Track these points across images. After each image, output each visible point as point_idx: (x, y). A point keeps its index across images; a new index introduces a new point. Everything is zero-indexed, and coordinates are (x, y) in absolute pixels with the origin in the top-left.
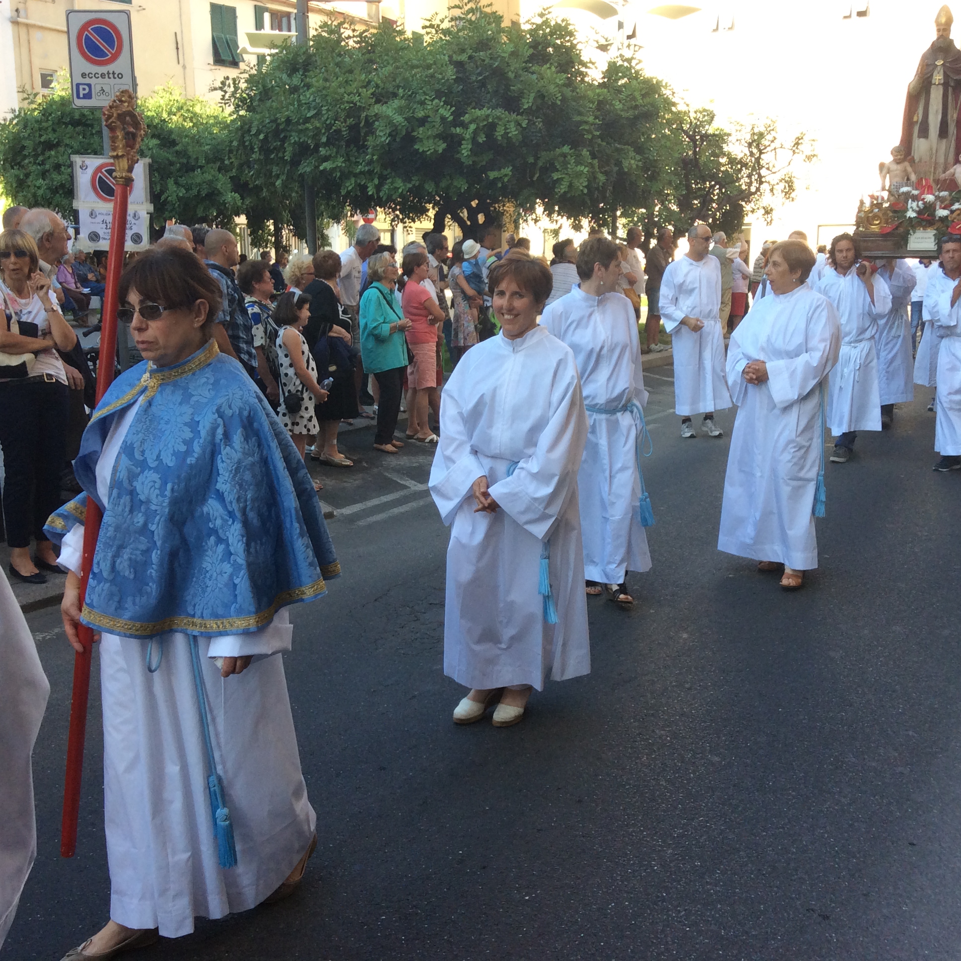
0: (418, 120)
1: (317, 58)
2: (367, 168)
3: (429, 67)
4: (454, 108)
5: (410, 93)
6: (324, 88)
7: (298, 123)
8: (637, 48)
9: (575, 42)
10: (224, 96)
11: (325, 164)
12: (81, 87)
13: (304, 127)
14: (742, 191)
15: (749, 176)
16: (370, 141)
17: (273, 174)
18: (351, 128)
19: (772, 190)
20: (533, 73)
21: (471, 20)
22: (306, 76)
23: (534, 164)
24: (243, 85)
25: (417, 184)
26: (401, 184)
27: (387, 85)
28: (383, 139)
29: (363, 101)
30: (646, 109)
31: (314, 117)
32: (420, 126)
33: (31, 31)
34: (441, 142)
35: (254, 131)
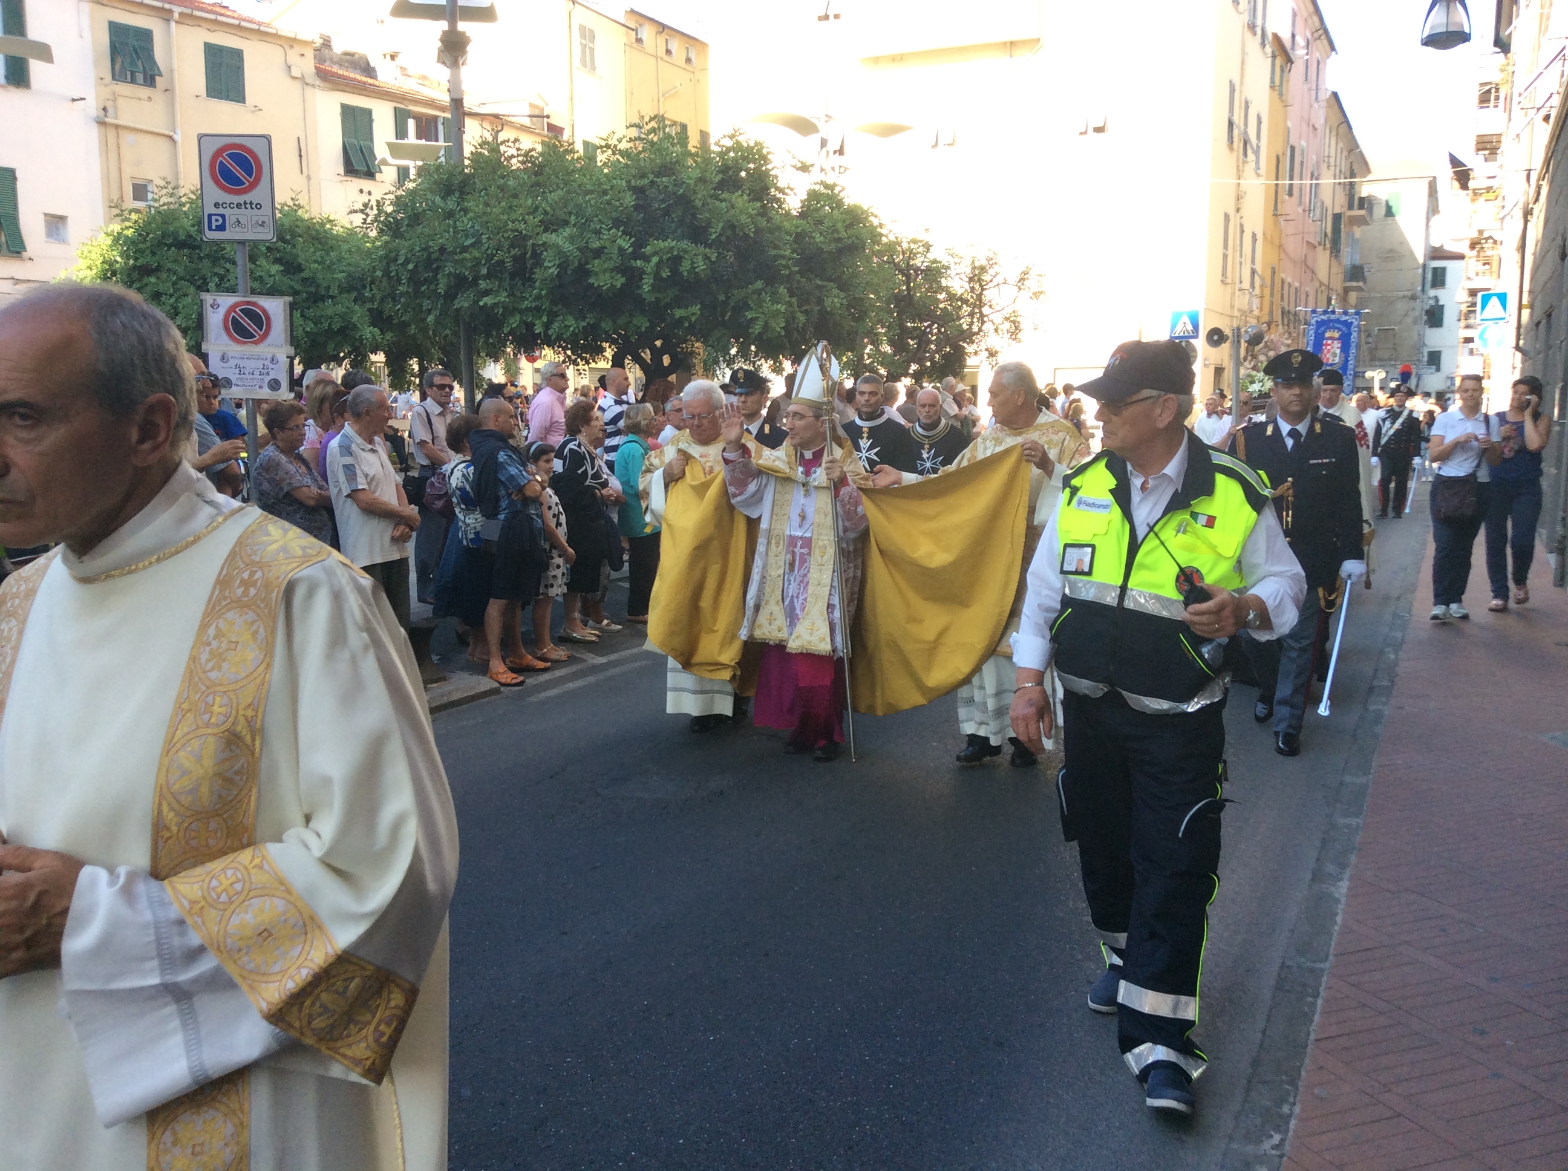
0: (591, 250)
1: (477, 180)
2: (534, 305)
3: (605, 193)
4: (633, 239)
5: (583, 221)
6: (484, 214)
7: (454, 253)
8: (842, 170)
9: (769, 167)
10: (365, 220)
11: (485, 299)
12: (214, 218)
13: (461, 257)
14: (964, 331)
15: (971, 315)
16: (539, 274)
17: (424, 308)
18: (515, 259)
19: (996, 330)
20: (722, 201)
21: (652, 140)
22: (463, 200)
23: (725, 303)
24: (389, 209)
25: (592, 322)
26: (574, 322)
27: (557, 212)
28: (552, 271)
29: (530, 229)
30: (850, 241)
31: (473, 245)
32: (595, 258)
33: (121, 132)
34: (619, 275)
35: (401, 260)
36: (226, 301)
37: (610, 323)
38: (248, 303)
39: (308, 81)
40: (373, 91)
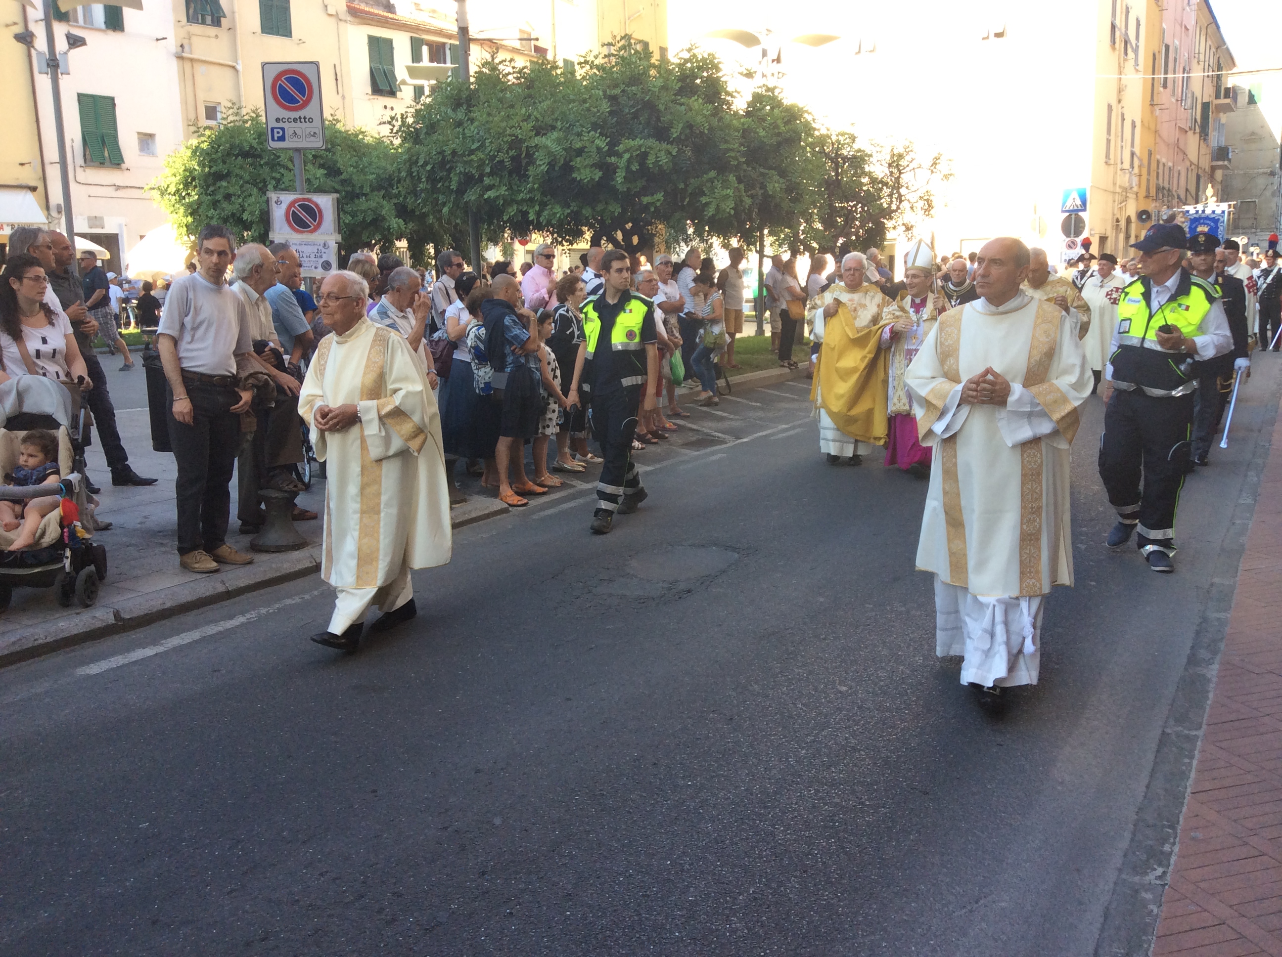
0: (574, 150)
1: (480, 94)
2: (528, 196)
3: (585, 101)
4: (608, 139)
5: (567, 126)
6: (487, 122)
7: (463, 155)
8: (781, 75)
9: (720, 74)
10: (392, 130)
11: (489, 193)
12: (275, 131)
13: (469, 158)
14: (884, 209)
15: (891, 195)
16: (531, 171)
17: (440, 202)
18: (513, 159)
19: (912, 208)
20: (681, 105)
21: (623, 56)
22: (470, 111)
23: (684, 190)
24: (410, 120)
25: (575, 209)
26: (560, 210)
27: (546, 119)
28: (543, 168)
29: (524, 134)
30: (788, 136)
31: (478, 149)
32: (577, 156)
33: (195, 65)
34: (597, 170)
35: (421, 163)
36: (287, 198)
37: (590, 210)
38: (304, 199)
39: (341, 17)
40: (393, 24)
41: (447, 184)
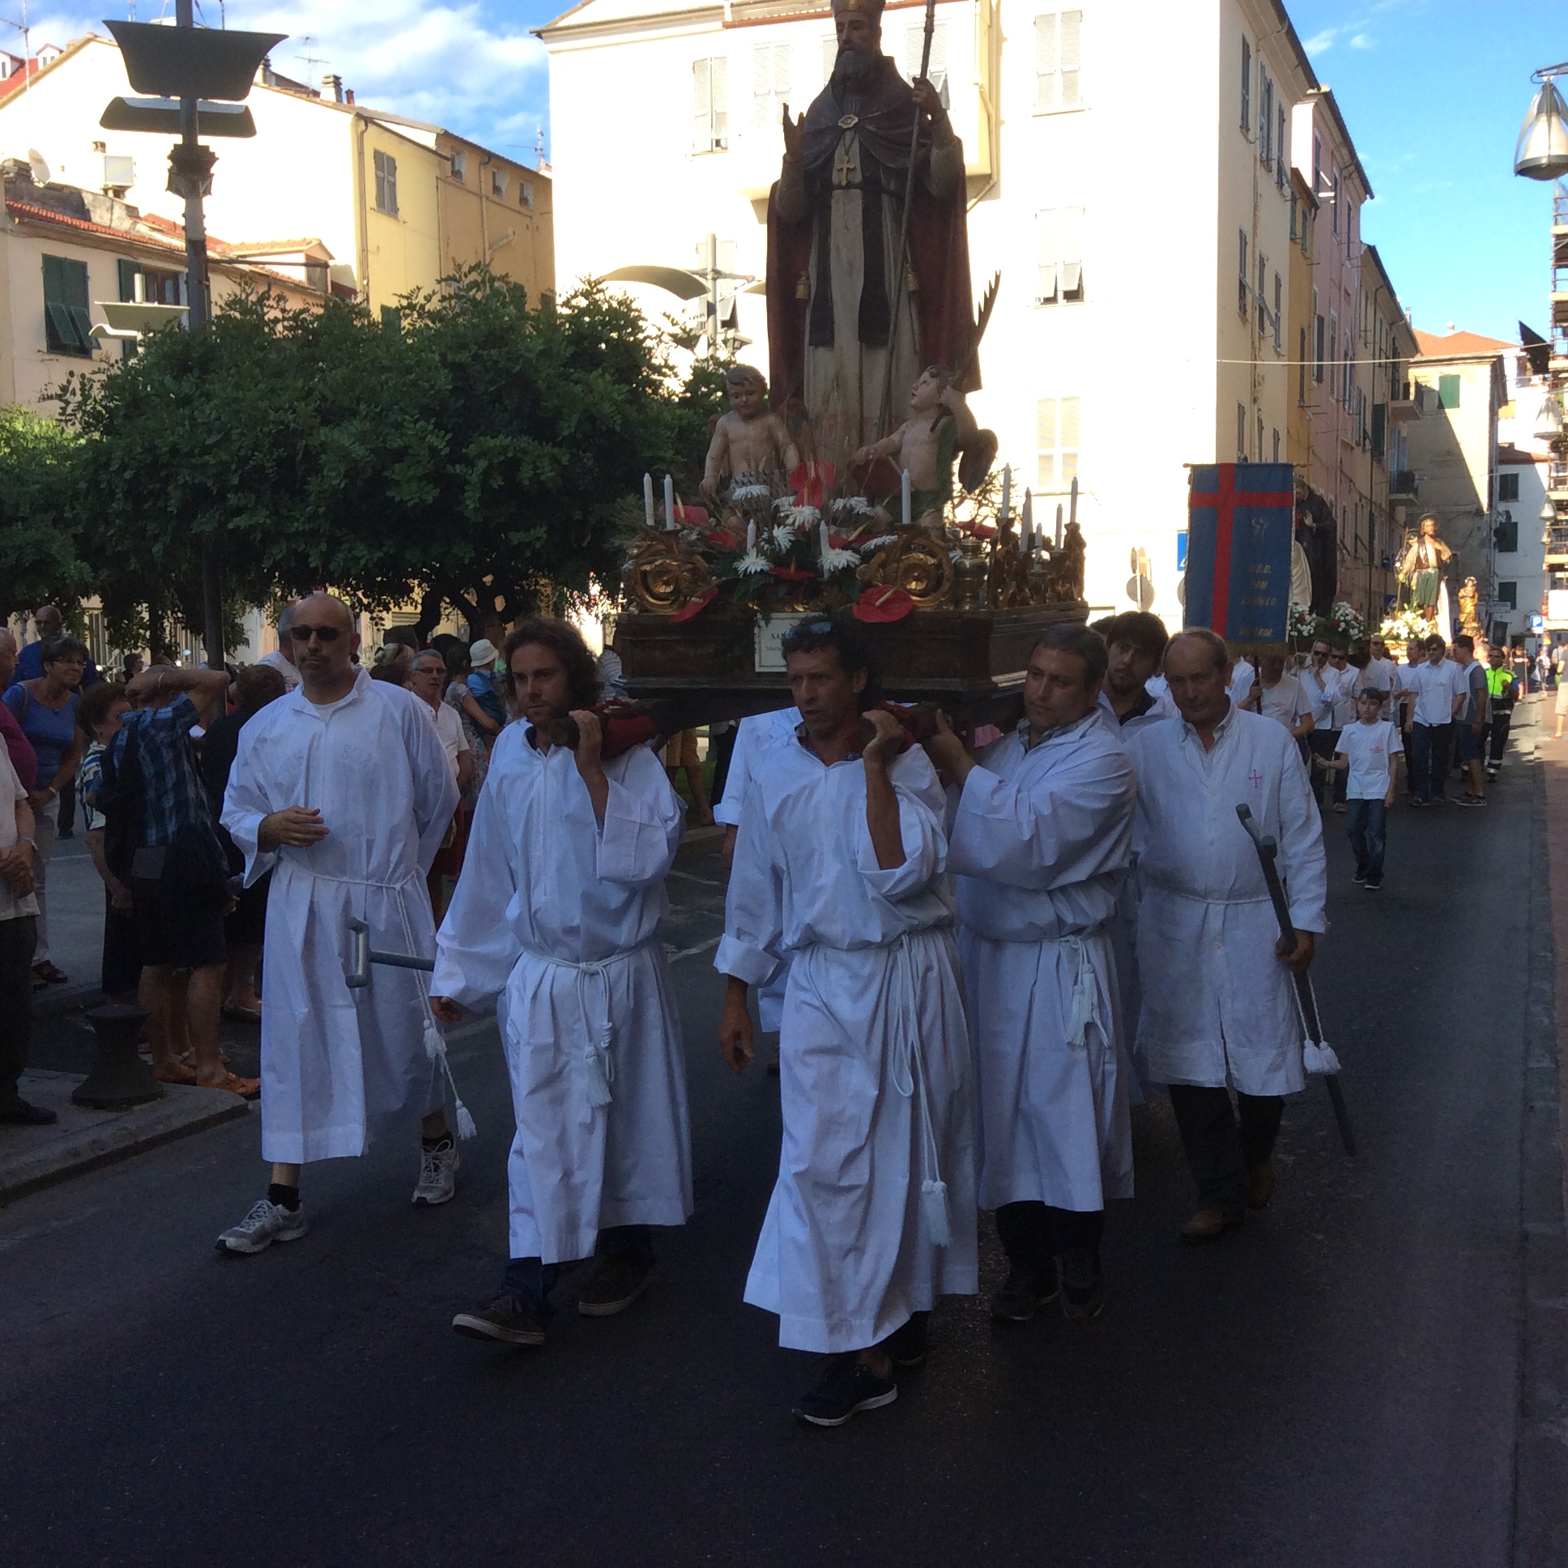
0: (392, 452)
1: (223, 352)
2: (307, 527)
3: (409, 370)
4: (450, 435)
5: (378, 410)
6: (235, 400)
7: (190, 454)
9: (641, 336)
10: (64, 409)
11: (237, 520)
13: (201, 461)
16: (314, 484)
17: (149, 533)
18: (280, 463)
20: (576, 382)
21: (474, 298)
22: (204, 382)
23: (583, 522)
24: (97, 392)
25: (392, 551)
26: (365, 552)
27: (340, 397)
28: (335, 483)
29: (301, 422)
31: (217, 444)
32: (395, 462)
34: (432, 485)
35: (115, 466)
40: (85, 238)
41: (160, 504)
